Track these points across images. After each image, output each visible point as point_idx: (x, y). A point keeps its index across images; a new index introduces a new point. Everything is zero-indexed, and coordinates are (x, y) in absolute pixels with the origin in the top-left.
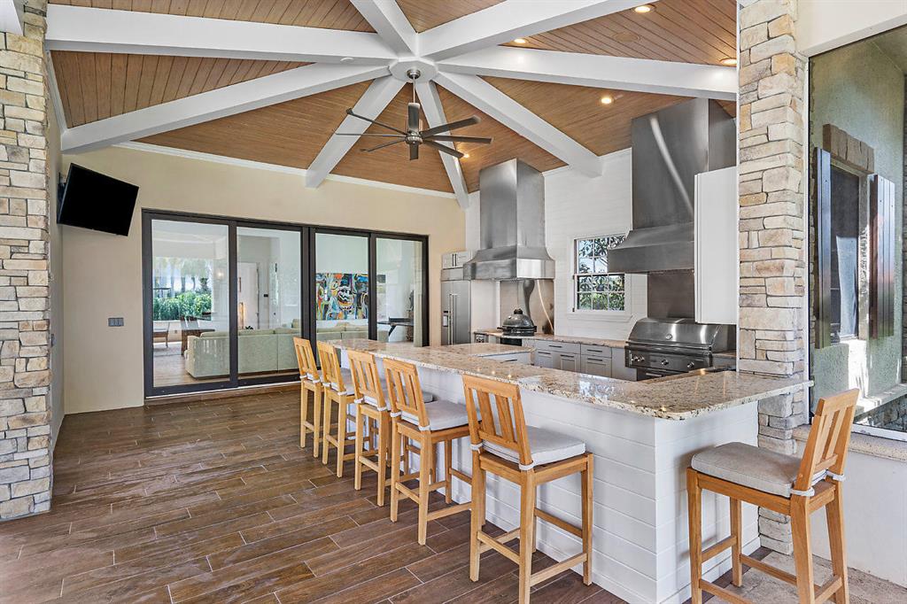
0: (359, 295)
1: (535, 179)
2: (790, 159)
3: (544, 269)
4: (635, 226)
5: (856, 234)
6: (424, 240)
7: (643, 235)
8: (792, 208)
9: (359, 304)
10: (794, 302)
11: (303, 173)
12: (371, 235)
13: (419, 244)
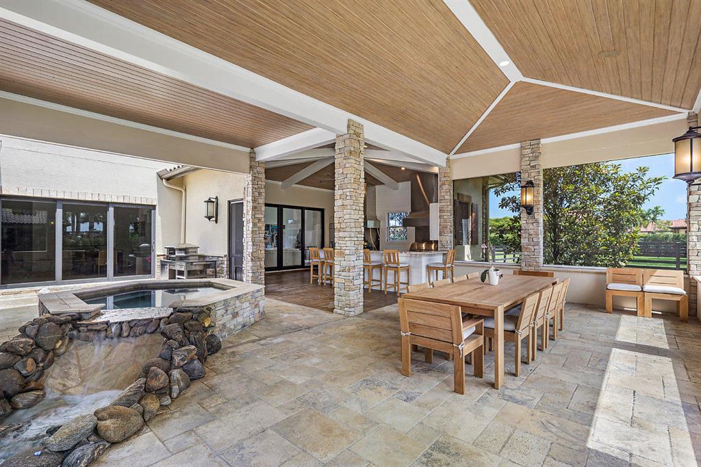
0: (273, 235)
1: (372, 188)
2: (449, 203)
3: (375, 224)
4: (412, 210)
5: (468, 218)
6: (322, 211)
7: (414, 214)
8: (449, 214)
9: (273, 240)
10: (449, 235)
11: (280, 183)
12: (303, 209)
13: (319, 213)
